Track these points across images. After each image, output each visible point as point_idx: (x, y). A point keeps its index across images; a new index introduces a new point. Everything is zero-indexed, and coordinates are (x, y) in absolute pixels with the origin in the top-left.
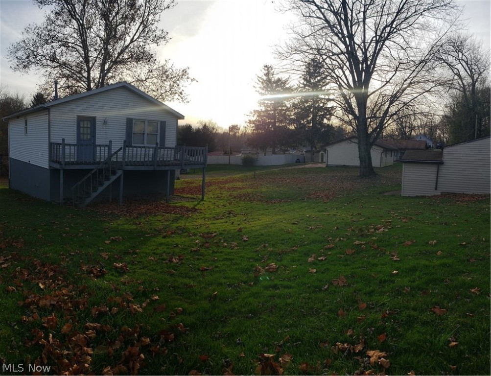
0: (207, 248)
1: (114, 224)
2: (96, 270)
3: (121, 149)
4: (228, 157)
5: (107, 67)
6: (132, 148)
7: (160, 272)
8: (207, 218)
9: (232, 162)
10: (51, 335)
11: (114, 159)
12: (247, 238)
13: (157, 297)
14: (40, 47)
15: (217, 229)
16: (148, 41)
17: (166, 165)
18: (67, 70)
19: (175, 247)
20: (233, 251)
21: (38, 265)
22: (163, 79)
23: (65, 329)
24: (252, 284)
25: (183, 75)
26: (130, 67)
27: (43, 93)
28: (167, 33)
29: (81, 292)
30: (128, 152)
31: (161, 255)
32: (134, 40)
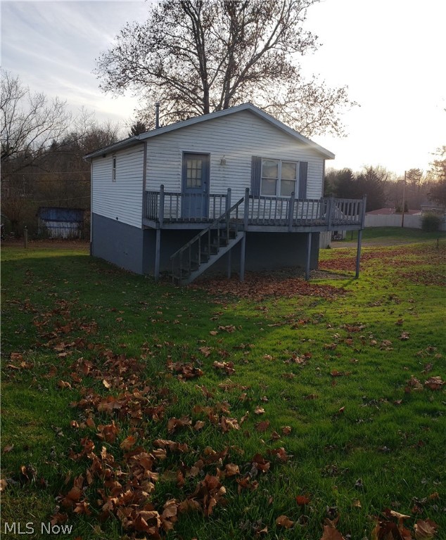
0: (348, 345)
1: (228, 310)
2: (188, 369)
3: (241, 201)
4: (402, 216)
5: (232, 85)
6: (257, 200)
7: (276, 376)
8: (358, 303)
9: (406, 224)
10: (104, 448)
11: (233, 215)
12: (408, 335)
13: (262, 410)
14: (141, 57)
15: (368, 319)
16: (289, 48)
17: (305, 226)
18: (177, 88)
19: (304, 341)
20: (383, 351)
21: (108, 357)
22: (309, 103)
23: (126, 443)
24: (399, 402)
25: (339, 97)
26: (262, 85)
27: (143, 121)
28: (317, 37)
29: (158, 397)
30: (253, 206)
31: (282, 352)
32: (270, 45)
